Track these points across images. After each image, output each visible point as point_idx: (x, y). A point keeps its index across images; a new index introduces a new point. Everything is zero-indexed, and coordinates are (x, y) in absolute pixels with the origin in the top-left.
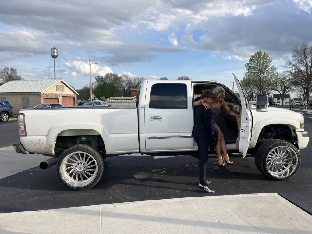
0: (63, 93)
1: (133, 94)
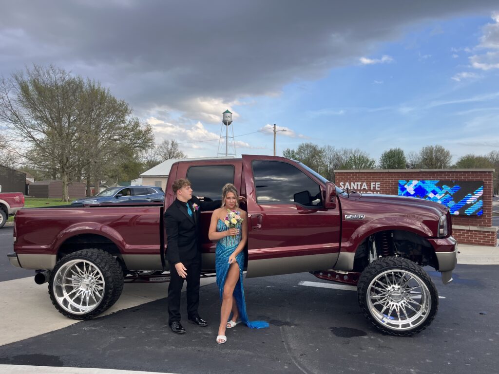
1: (338, 179)
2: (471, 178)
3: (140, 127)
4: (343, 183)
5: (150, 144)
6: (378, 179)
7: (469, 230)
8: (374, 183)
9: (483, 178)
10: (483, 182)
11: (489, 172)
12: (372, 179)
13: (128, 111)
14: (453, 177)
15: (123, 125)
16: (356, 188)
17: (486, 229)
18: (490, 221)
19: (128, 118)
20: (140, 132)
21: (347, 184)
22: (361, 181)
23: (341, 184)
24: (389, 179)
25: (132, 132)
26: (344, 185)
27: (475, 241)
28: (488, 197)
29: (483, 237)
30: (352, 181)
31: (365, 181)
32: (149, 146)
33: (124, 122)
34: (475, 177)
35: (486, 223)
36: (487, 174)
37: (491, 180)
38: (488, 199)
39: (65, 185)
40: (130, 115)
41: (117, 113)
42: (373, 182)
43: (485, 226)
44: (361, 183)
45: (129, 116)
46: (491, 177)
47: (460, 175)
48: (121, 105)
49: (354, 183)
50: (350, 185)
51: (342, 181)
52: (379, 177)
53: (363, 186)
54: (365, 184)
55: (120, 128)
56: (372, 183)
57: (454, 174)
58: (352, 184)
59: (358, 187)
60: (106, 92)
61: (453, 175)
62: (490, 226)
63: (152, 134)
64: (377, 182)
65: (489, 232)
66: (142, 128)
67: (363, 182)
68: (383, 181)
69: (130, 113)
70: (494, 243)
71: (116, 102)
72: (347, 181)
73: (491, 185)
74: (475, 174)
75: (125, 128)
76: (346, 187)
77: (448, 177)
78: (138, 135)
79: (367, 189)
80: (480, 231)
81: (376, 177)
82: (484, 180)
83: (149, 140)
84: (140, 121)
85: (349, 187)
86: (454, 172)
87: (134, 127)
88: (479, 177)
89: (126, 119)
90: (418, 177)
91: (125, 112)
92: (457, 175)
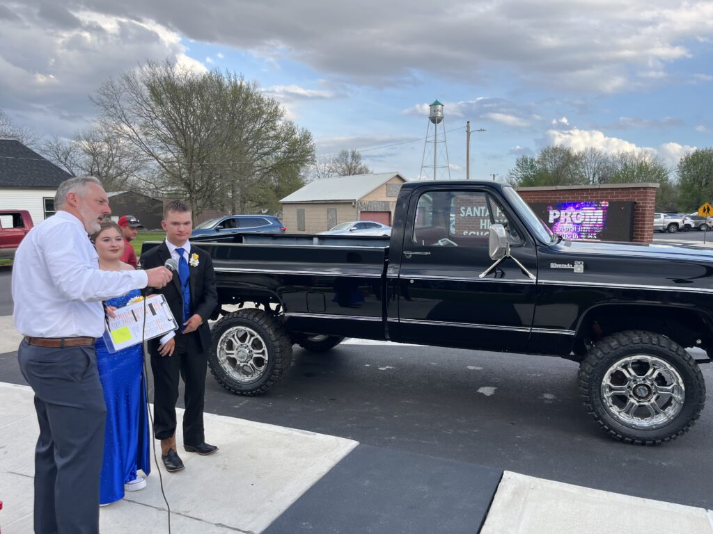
1: (459, 203)
2: (620, 198)
3: (296, 134)
4: (464, 208)
5: (310, 157)
9: (636, 196)
10: (636, 203)
11: (645, 188)
13: (279, 113)
14: (597, 197)
15: (272, 133)
16: (479, 215)
19: (279, 123)
20: (296, 140)
21: (469, 209)
22: (484, 205)
23: (461, 209)
25: (286, 143)
26: (465, 210)
28: (642, 224)
30: (475, 205)
32: (308, 160)
33: (274, 128)
34: (625, 196)
36: (642, 190)
38: (642, 228)
40: (282, 118)
41: (264, 116)
45: (280, 119)
47: (606, 194)
48: (268, 104)
49: (477, 208)
50: (472, 211)
51: (463, 206)
55: (269, 138)
57: (599, 192)
58: (475, 209)
59: (481, 213)
60: (252, 87)
61: (598, 194)
63: (312, 144)
66: (297, 136)
69: (282, 115)
71: (263, 102)
72: (469, 206)
74: (626, 191)
75: (276, 137)
76: (467, 213)
77: (591, 197)
78: (294, 146)
82: (638, 200)
83: (309, 152)
84: (295, 125)
85: (471, 213)
86: (599, 189)
87: (287, 134)
88: (631, 195)
89: (277, 124)
90: (554, 198)
91: (275, 115)
92: (603, 193)
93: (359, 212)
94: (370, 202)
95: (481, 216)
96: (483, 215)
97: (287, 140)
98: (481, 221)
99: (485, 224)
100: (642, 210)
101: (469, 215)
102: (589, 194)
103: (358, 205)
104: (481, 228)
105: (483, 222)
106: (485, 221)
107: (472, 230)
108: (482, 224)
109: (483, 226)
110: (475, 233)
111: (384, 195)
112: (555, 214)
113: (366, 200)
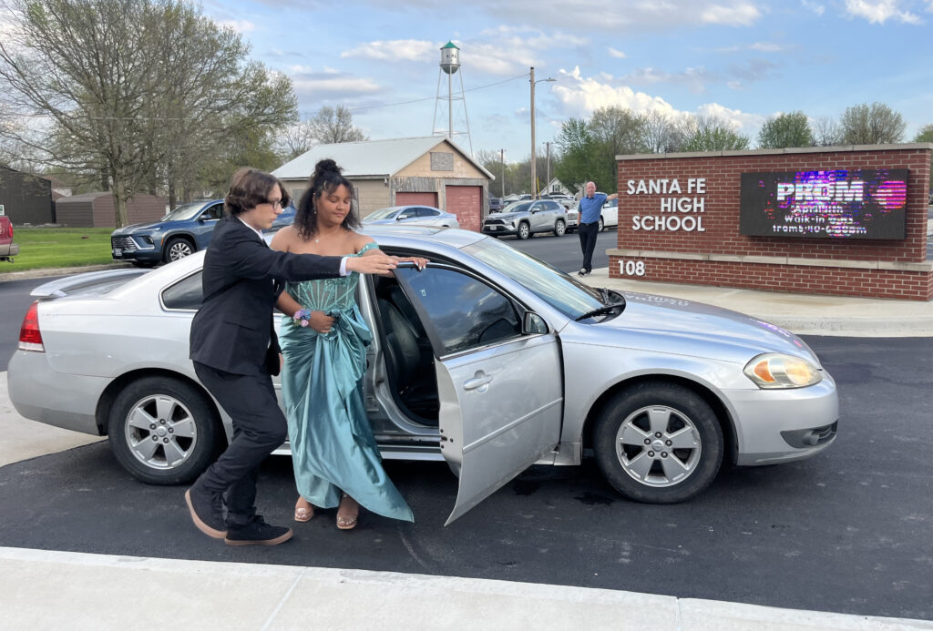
0: (450, 175)
1: (624, 174)
2: (884, 164)
3: (267, 81)
4: (633, 182)
5: (289, 115)
6: (701, 172)
7: (878, 270)
8: (694, 180)
9: (909, 162)
10: (909, 171)
12: (689, 172)
13: (242, 50)
14: (849, 163)
15: (233, 79)
16: (658, 191)
17: (911, 267)
18: (920, 251)
19: (242, 64)
20: (269, 91)
21: (642, 182)
22: (669, 177)
23: (629, 184)
24: (722, 171)
25: (252, 93)
26: (636, 185)
27: (888, 291)
28: (918, 201)
29: (905, 282)
30: (652, 178)
31: (675, 177)
32: (287, 119)
33: (234, 72)
34: (892, 162)
35: (914, 255)
36: (918, 153)
37: (924, 166)
39: (120, 202)
40: (246, 57)
41: (219, 54)
42: (693, 177)
43: (910, 260)
44: (667, 181)
45: (243, 59)
46: (924, 161)
47: (863, 158)
48: (225, 36)
49: (655, 182)
50: (647, 185)
51: (631, 178)
52: (704, 168)
53: (673, 186)
54: (675, 182)
55: (228, 86)
56: (690, 181)
58: (651, 182)
59: (662, 189)
60: (196, 10)
62: (920, 261)
63: (292, 95)
64: (699, 177)
65: (916, 273)
66: (271, 82)
67: (671, 178)
68: (710, 176)
69: (246, 52)
70: (926, 294)
71: (216, 32)
72: (642, 178)
73: (924, 176)
74: (893, 156)
75: (237, 85)
76: (639, 190)
77: (839, 164)
78: (265, 98)
79: (679, 192)
80: (899, 272)
81: (697, 168)
82: (912, 166)
83: (287, 108)
84: (267, 68)
85: (645, 190)
86: (852, 152)
87: (255, 81)
88: (901, 160)
89: (238, 66)
90: (780, 165)
91: (235, 51)
92: (858, 158)
93: (394, 193)
94: (409, 178)
95: (661, 193)
96: (665, 192)
97: (254, 89)
98: (663, 200)
99: (669, 205)
100: (919, 181)
101: (642, 192)
102: (836, 159)
103: (392, 182)
104: (663, 210)
105: (666, 202)
106: (669, 199)
107: (647, 214)
108: (663, 205)
109: (666, 208)
110: (652, 218)
111: (428, 168)
112: (786, 189)
113: (404, 175)
